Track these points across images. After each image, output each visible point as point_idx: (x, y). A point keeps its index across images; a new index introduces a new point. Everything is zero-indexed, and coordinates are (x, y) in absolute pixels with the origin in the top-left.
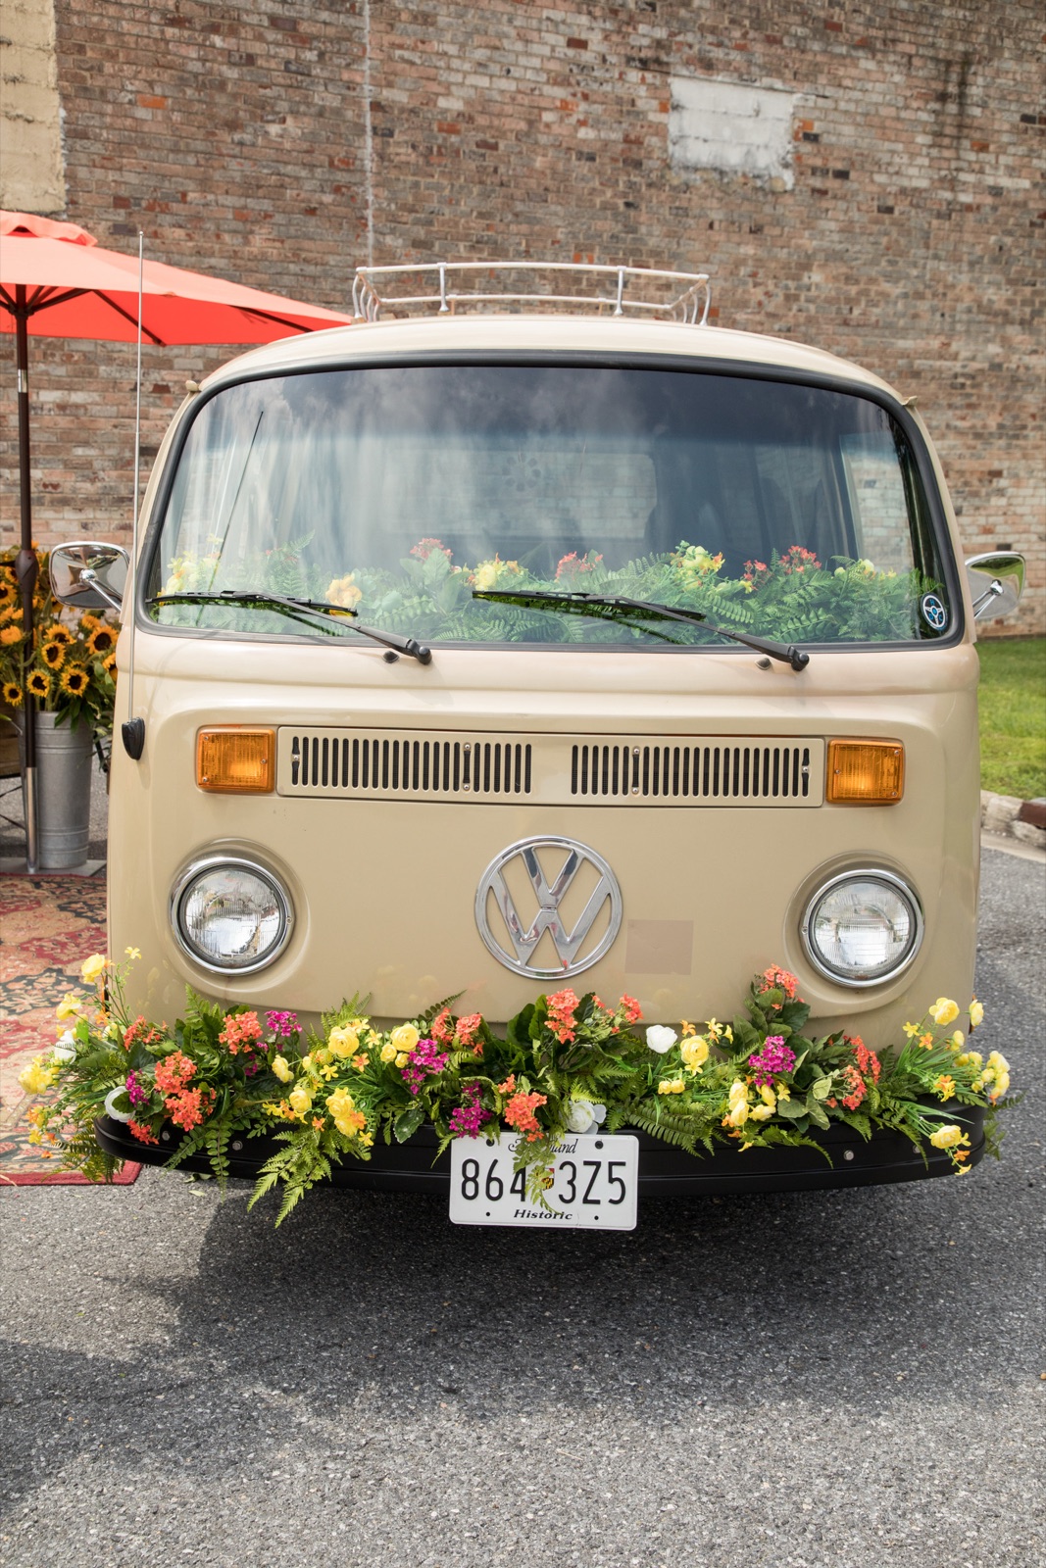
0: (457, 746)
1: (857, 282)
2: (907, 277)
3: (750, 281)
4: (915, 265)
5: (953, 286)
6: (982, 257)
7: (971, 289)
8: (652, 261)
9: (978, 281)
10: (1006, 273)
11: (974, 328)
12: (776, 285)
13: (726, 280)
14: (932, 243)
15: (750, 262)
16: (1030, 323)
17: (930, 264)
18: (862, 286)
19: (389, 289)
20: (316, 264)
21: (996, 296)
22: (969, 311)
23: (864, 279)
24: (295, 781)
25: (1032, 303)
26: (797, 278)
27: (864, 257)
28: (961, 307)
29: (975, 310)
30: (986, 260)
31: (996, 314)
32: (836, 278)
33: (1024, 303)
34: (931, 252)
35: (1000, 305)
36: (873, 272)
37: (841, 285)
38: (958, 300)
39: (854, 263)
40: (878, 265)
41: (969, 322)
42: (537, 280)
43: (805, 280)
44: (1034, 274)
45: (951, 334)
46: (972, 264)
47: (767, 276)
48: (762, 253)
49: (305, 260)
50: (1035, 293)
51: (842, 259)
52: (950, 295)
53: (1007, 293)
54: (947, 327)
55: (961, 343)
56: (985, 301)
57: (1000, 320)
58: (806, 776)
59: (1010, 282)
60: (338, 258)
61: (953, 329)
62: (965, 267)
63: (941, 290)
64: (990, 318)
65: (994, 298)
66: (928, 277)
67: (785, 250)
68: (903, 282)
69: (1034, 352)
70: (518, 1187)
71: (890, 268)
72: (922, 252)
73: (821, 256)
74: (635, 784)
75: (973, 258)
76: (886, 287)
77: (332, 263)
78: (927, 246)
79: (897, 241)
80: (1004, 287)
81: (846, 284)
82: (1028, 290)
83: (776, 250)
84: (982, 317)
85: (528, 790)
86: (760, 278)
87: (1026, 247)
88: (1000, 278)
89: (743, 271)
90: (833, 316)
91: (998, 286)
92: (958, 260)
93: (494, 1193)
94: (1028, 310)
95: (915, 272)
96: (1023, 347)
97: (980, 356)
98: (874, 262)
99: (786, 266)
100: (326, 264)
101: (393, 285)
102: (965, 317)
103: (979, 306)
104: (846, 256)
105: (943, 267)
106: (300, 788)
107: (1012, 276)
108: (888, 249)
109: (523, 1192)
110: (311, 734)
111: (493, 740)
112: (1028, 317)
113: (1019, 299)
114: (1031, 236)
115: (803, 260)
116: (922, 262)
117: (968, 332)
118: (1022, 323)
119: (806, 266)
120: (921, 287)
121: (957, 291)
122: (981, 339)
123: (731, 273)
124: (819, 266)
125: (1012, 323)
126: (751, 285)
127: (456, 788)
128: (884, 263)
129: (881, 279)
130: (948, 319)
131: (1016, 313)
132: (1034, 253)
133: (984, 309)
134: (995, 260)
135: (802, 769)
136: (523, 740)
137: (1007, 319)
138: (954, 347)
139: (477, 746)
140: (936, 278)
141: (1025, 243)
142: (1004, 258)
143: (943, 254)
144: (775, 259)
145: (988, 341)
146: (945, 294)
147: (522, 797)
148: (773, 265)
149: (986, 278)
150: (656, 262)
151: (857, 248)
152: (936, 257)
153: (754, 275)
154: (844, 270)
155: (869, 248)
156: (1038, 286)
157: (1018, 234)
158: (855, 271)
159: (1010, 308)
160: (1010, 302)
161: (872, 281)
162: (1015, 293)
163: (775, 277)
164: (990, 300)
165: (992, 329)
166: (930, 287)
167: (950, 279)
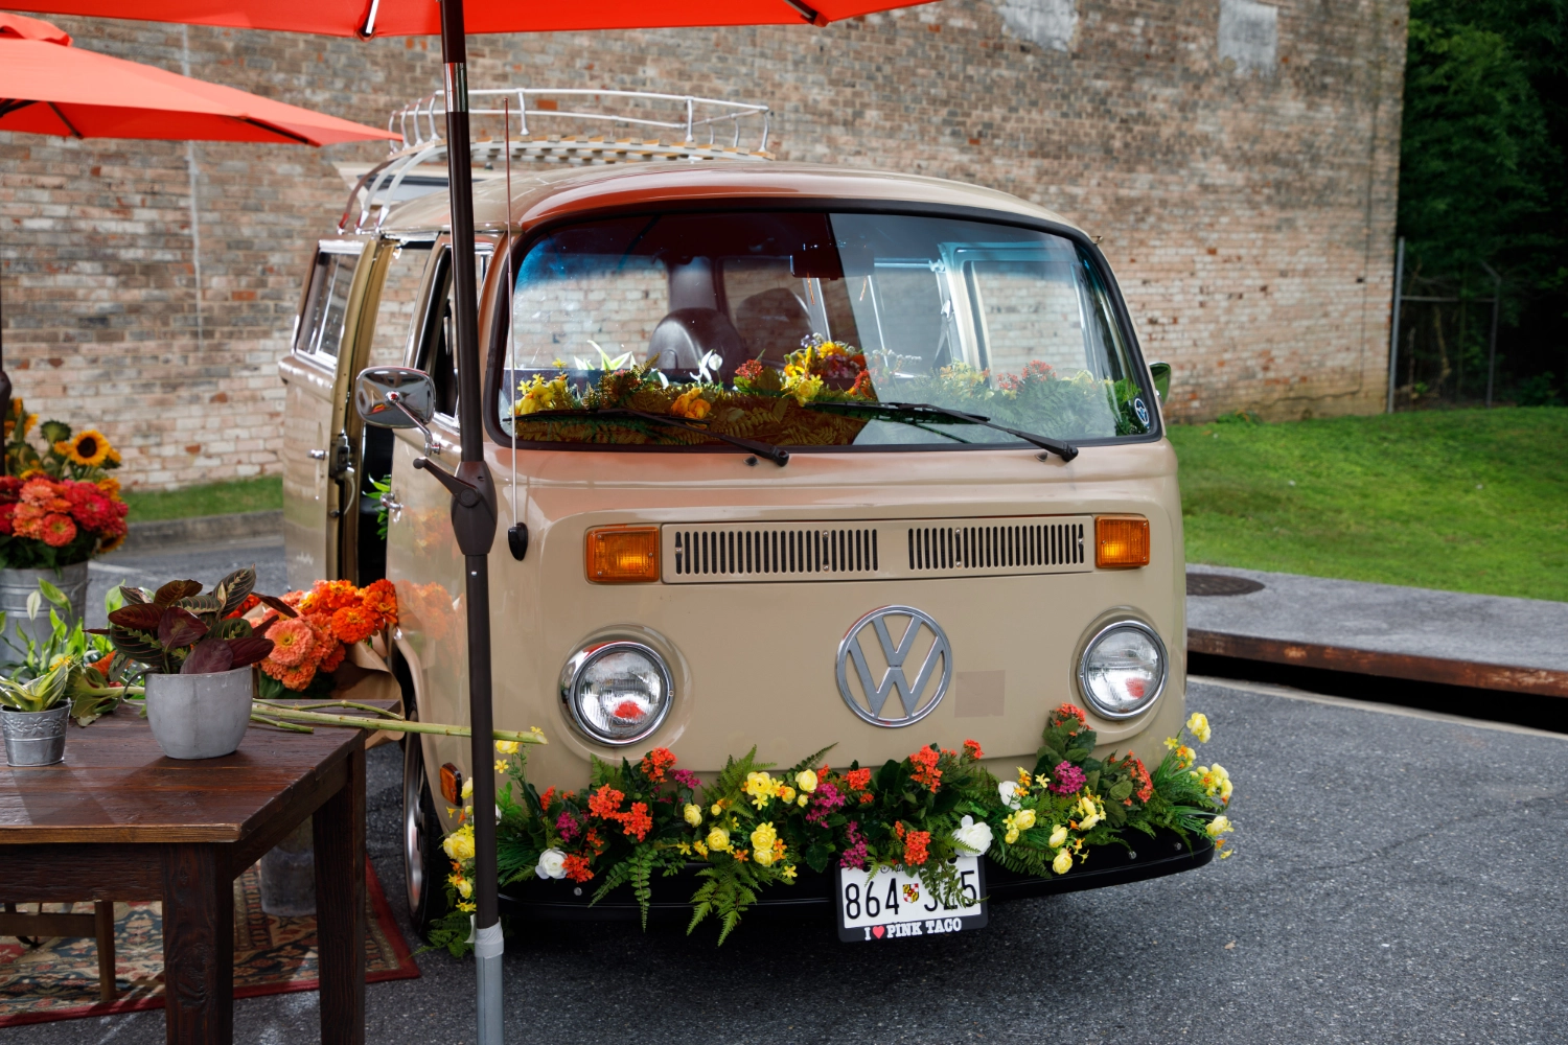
0: (817, 533)
1: (690, 78)
2: (737, 74)
3: (587, 74)
4: (744, 62)
5: (780, 85)
6: (805, 57)
7: (796, 88)
8: (487, 50)
9: (802, 80)
10: (827, 73)
11: (801, 128)
12: (612, 79)
13: (562, 72)
14: (758, 40)
15: (586, 54)
16: (852, 124)
17: (759, 62)
18: (695, 82)
19: (207, 71)
20: (123, 41)
21: (821, 96)
22: (796, 110)
23: (696, 76)
24: (679, 571)
25: (852, 104)
26: (632, 72)
27: (695, 52)
28: (789, 106)
29: (802, 109)
30: (809, 60)
31: (821, 115)
32: (669, 74)
33: (847, 104)
34: (758, 50)
35: (824, 106)
36: (705, 67)
37: (675, 80)
38: (785, 99)
39: (686, 59)
40: (709, 60)
41: (798, 122)
42: (368, 66)
43: (640, 74)
44: (853, 75)
45: (781, 133)
46: (796, 64)
47: (602, 69)
48: (596, 45)
49: (112, 36)
50: (856, 94)
51: (674, 54)
52: (778, 94)
53: (829, 93)
54: (777, 126)
55: (791, 143)
56: (810, 102)
57: (825, 120)
58: (1081, 547)
59: (833, 83)
60: (148, 34)
61: (782, 129)
62: (790, 67)
63: (769, 89)
64: (816, 118)
65: (819, 98)
66: (756, 75)
67: (619, 43)
68: (732, 80)
69: (858, 153)
70: (892, 903)
71: (720, 65)
72: (749, 49)
73: (654, 50)
74: (959, 559)
75: (797, 57)
76: (718, 83)
77: (141, 39)
78: (754, 44)
79: (725, 38)
80: (827, 87)
81: (680, 79)
82: (848, 91)
83: (611, 42)
84: (809, 117)
85: (875, 568)
86: (596, 71)
87: (844, 47)
88: (822, 78)
89: (579, 63)
90: (669, 112)
91: (821, 85)
92: (783, 59)
93: (873, 910)
94: (850, 111)
95: (744, 70)
96: (847, 148)
97: (809, 156)
98: (705, 58)
99: (621, 59)
100: (134, 41)
101: (212, 66)
102: (793, 116)
103: (806, 106)
104: (679, 51)
105: (769, 65)
106: (684, 577)
107: (834, 76)
108: (717, 45)
109: (896, 906)
110: (692, 529)
111: (846, 527)
112: (850, 118)
113: (841, 99)
114: (848, 37)
115: (637, 54)
116: (750, 59)
117: (796, 131)
118: (845, 123)
119: (640, 60)
120: (750, 85)
121: (784, 90)
122: (809, 139)
123: (568, 65)
124: (654, 60)
125: (836, 124)
126: (587, 77)
127: (818, 569)
128: (714, 60)
129: (713, 76)
130: (778, 118)
131: (839, 114)
132: (852, 55)
133: (809, 108)
134: (817, 61)
135: (1079, 541)
136: (870, 526)
137: (833, 121)
138: (785, 147)
139: (834, 533)
140: (765, 76)
141: (843, 43)
142: (825, 59)
143: (768, 52)
144: (610, 52)
145: (816, 141)
146: (773, 93)
147: (872, 574)
148: (608, 58)
149: (810, 78)
150: (492, 51)
151: (688, 43)
152: (763, 55)
153: (590, 67)
154: (676, 65)
155: (700, 44)
156: (858, 88)
157: (836, 34)
158: (687, 67)
159: (833, 108)
160: (833, 102)
161: (704, 77)
162: (838, 94)
163: (611, 71)
164: (815, 101)
165: (819, 129)
166: (758, 85)
167: (777, 77)
